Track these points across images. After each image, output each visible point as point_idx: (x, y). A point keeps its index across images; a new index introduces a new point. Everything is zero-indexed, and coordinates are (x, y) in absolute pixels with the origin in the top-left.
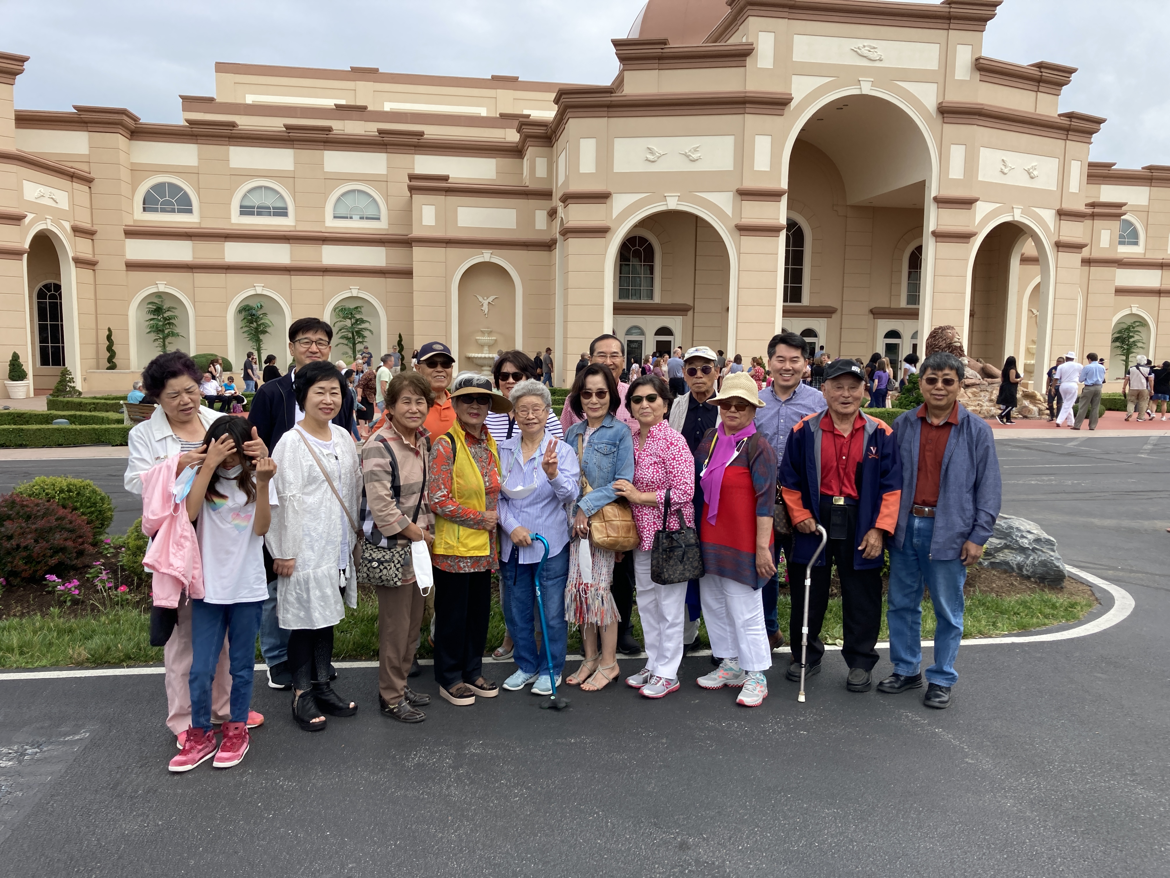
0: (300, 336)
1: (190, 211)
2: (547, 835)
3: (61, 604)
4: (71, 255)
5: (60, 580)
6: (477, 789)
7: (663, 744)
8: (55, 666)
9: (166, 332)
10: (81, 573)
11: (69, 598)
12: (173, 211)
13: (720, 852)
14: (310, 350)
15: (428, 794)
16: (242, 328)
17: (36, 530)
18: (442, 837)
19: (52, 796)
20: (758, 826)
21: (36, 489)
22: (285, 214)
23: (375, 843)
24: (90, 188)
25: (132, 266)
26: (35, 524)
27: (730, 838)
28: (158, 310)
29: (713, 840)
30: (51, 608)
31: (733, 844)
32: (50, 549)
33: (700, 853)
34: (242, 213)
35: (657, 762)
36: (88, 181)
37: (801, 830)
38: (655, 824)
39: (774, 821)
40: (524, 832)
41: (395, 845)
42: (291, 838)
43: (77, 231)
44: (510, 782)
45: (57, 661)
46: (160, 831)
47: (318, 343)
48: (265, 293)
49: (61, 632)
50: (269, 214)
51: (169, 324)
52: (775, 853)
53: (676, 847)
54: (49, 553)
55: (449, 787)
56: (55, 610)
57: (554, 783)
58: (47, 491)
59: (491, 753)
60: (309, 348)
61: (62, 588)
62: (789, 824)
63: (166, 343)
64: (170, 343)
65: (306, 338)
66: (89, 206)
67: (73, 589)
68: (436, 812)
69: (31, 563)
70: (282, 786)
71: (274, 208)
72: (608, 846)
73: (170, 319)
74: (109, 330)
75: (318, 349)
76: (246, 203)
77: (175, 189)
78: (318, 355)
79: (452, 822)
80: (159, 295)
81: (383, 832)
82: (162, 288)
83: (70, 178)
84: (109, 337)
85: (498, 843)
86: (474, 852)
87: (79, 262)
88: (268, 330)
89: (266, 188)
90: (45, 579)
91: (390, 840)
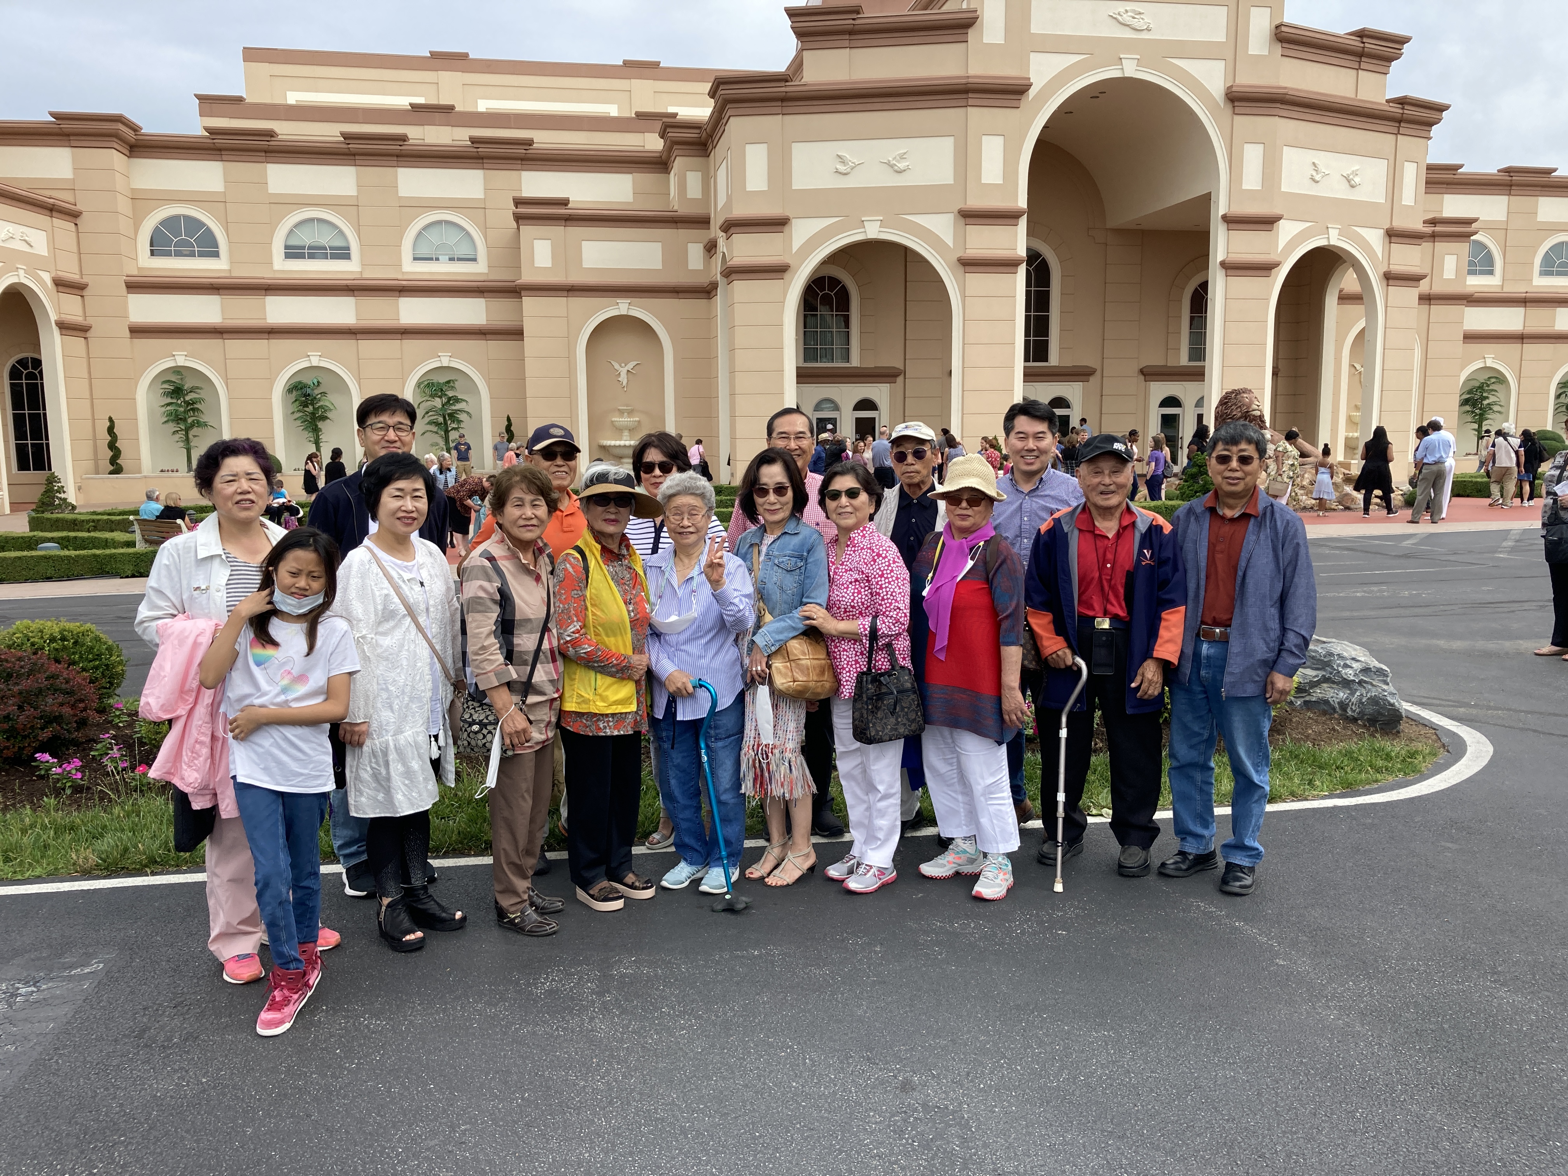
0: (372, 420)
1: (216, 255)
2: (724, 1078)
3: (58, 792)
4: (53, 317)
5: (56, 760)
6: (630, 1021)
7: (875, 952)
8: (53, 876)
9: (190, 420)
10: (84, 749)
11: (68, 784)
12: (192, 255)
13: (954, 1091)
14: (386, 438)
15: (564, 1029)
16: (293, 413)
17: (20, 693)
18: (584, 1087)
19: (56, 1049)
20: (1004, 1057)
21: (18, 638)
22: (347, 257)
23: (497, 1097)
24: (76, 224)
25: (138, 331)
26: (18, 684)
27: (968, 1074)
28: (177, 392)
29: (945, 1077)
30: (45, 799)
31: (972, 1081)
32: (41, 718)
33: (929, 1095)
34: (288, 256)
35: (868, 977)
36: (73, 215)
37: (1061, 1060)
38: (869, 1059)
39: (1025, 1050)
40: (695, 1076)
41: (523, 1099)
42: (382, 1094)
43: (61, 284)
44: (674, 1010)
45: (56, 869)
46: (204, 1090)
47: (397, 427)
48: (322, 364)
49: (59, 830)
50: (325, 257)
51: (193, 409)
52: (1027, 1091)
53: (897, 1088)
54: (39, 723)
55: (592, 1019)
56: (50, 801)
57: (733, 1009)
58: (32, 640)
59: (648, 972)
60: (385, 435)
61: (59, 770)
62: (1045, 1053)
63: (190, 436)
64: (195, 436)
65: (379, 422)
66: (75, 249)
67: (74, 772)
68: (576, 1054)
69: (15, 738)
70: (367, 1026)
71: (331, 249)
72: (807, 1089)
73: (194, 403)
74: (111, 420)
75: (397, 436)
76: (293, 242)
77: (194, 224)
78: (398, 444)
79: (598, 1065)
80: (177, 370)
81: (506, 1083)
82: (181, 361)
83: (48, 213)
84: (111, 430)
85: (661, 1092)
86: (629, 1104)
87: (65, 327)
88: (329, 415)
89: (320, 221)
90: (35, 760)
91: (515, 1091)
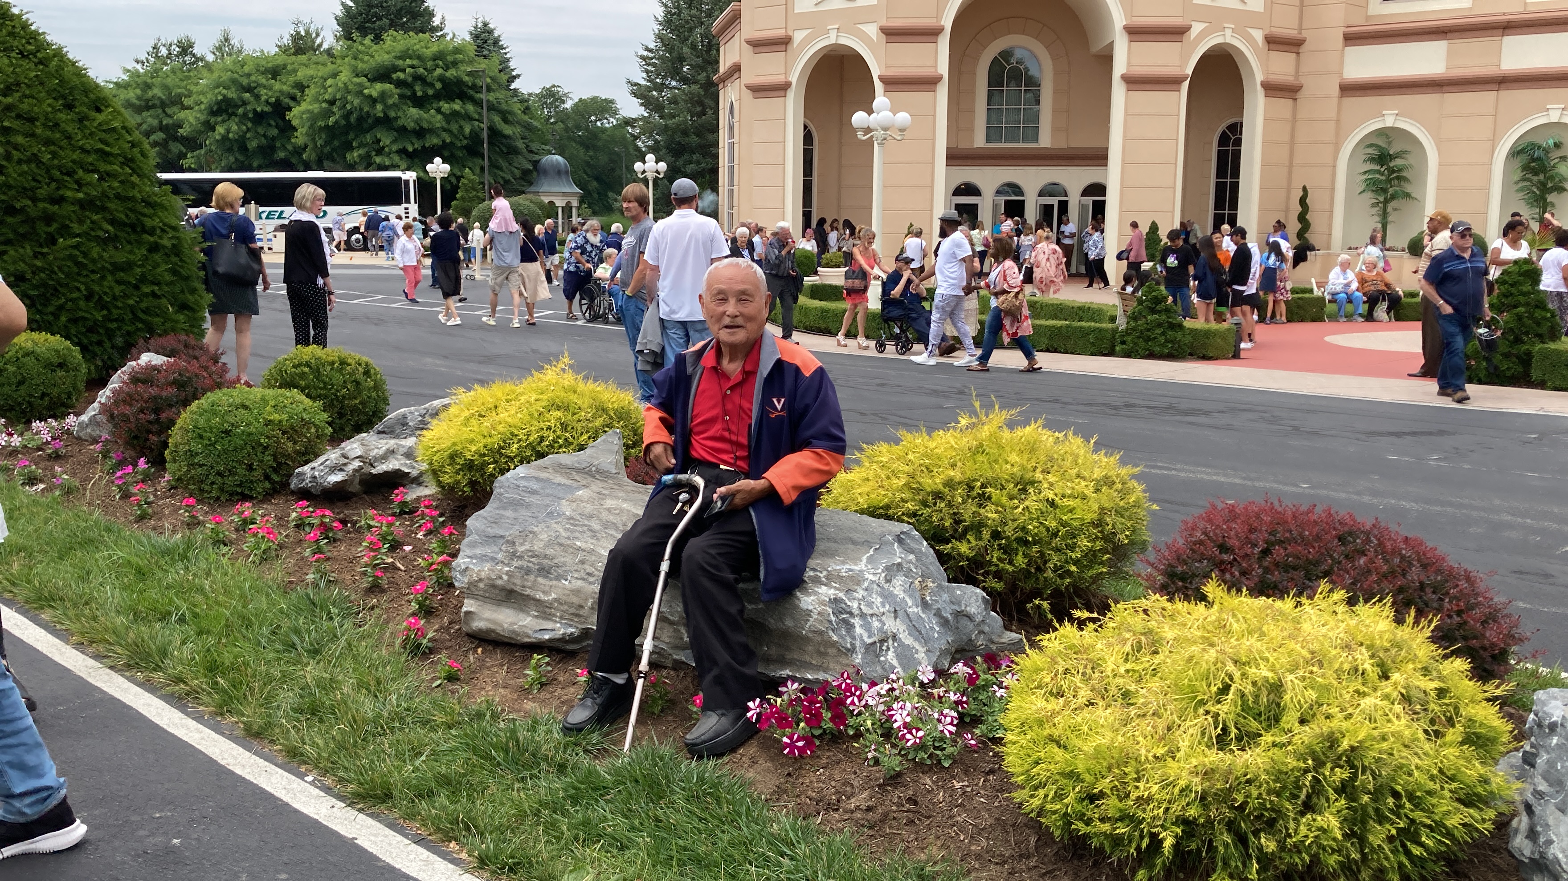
4: (1259, 77)
9: (1391, 191)
16: (1517, 183)
25: (1350, 89)
28: (1382, 158)
43: (1274, 42)
51: (1398, 178)
63: (1389, 209)
64: (1395, 210)
66: (1297, 3)
73: (1399, 170)
74: (1305, 189)
80: (1383, 133)
82: (1389, 122)
84: (1303, 201)
87: (1272, 89)
